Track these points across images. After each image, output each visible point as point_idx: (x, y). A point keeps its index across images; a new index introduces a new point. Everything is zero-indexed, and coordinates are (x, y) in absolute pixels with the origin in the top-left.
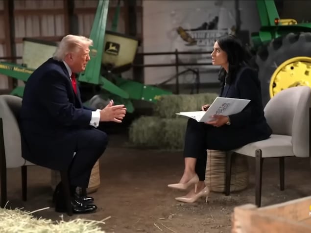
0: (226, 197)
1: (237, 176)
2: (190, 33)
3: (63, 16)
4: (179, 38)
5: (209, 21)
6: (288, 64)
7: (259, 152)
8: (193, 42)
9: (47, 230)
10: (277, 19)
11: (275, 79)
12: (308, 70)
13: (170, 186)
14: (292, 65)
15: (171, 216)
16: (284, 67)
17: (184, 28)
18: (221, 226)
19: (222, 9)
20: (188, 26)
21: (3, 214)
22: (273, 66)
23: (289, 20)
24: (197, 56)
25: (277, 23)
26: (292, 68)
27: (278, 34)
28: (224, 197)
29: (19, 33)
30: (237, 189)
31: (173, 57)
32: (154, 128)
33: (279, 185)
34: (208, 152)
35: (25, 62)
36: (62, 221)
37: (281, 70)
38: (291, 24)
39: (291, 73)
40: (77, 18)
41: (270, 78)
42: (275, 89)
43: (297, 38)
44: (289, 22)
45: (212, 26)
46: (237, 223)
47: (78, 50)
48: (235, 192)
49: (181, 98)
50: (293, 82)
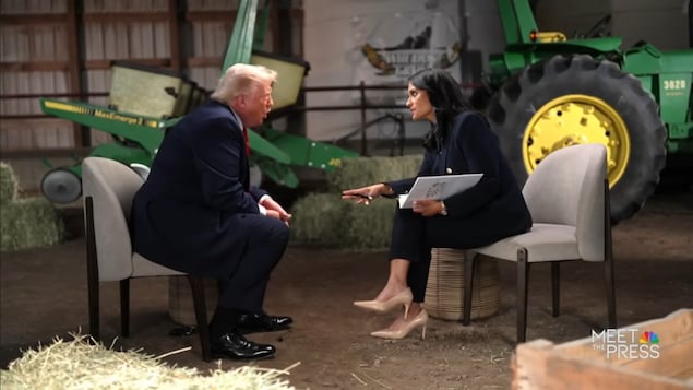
0: (464, 328)
1: (482, 294)
2: (384, 54)
3: (168, 24)
4: (366, 63)
5: (415, 34)
6: (553, 107)
7: (524, 253)
8: (390, 70)
9: (196, 386)
10: (534, 32)
11: (532, 131)
12: (585, 116)
13: (356, 303)
14: (559, 108)
15: (377, 361)
16: (547, 112)
17: (375, 46)
18: (464, 376)
19: (438, 14)
20: (380, 43)
21: (112, 360)
22: (528, 110)
23: (554, 34)
24: (395, 93)
25: (534, 39)
26: (559, 114)
27: (537, 56)
28: (460, 328)
29: (93, 53)
30: (483, 314)
31: (356, 94)
32: (330, 214)
33: (550, 308)
34: (434, 252)
35: (115, 102)
36: (219, 371)
37: (542, 116)
38: (556, 40)
39: (557, 122)
40: (191, 28)
41: (523, 131)
42: (531, 148)
43: (568, 64)
44: (553, 38)
45: (421, 42)
46: (521, 372)
47: (254, 89)
48: (481, 320)
49: (377, 164)
50: (559, 138)
